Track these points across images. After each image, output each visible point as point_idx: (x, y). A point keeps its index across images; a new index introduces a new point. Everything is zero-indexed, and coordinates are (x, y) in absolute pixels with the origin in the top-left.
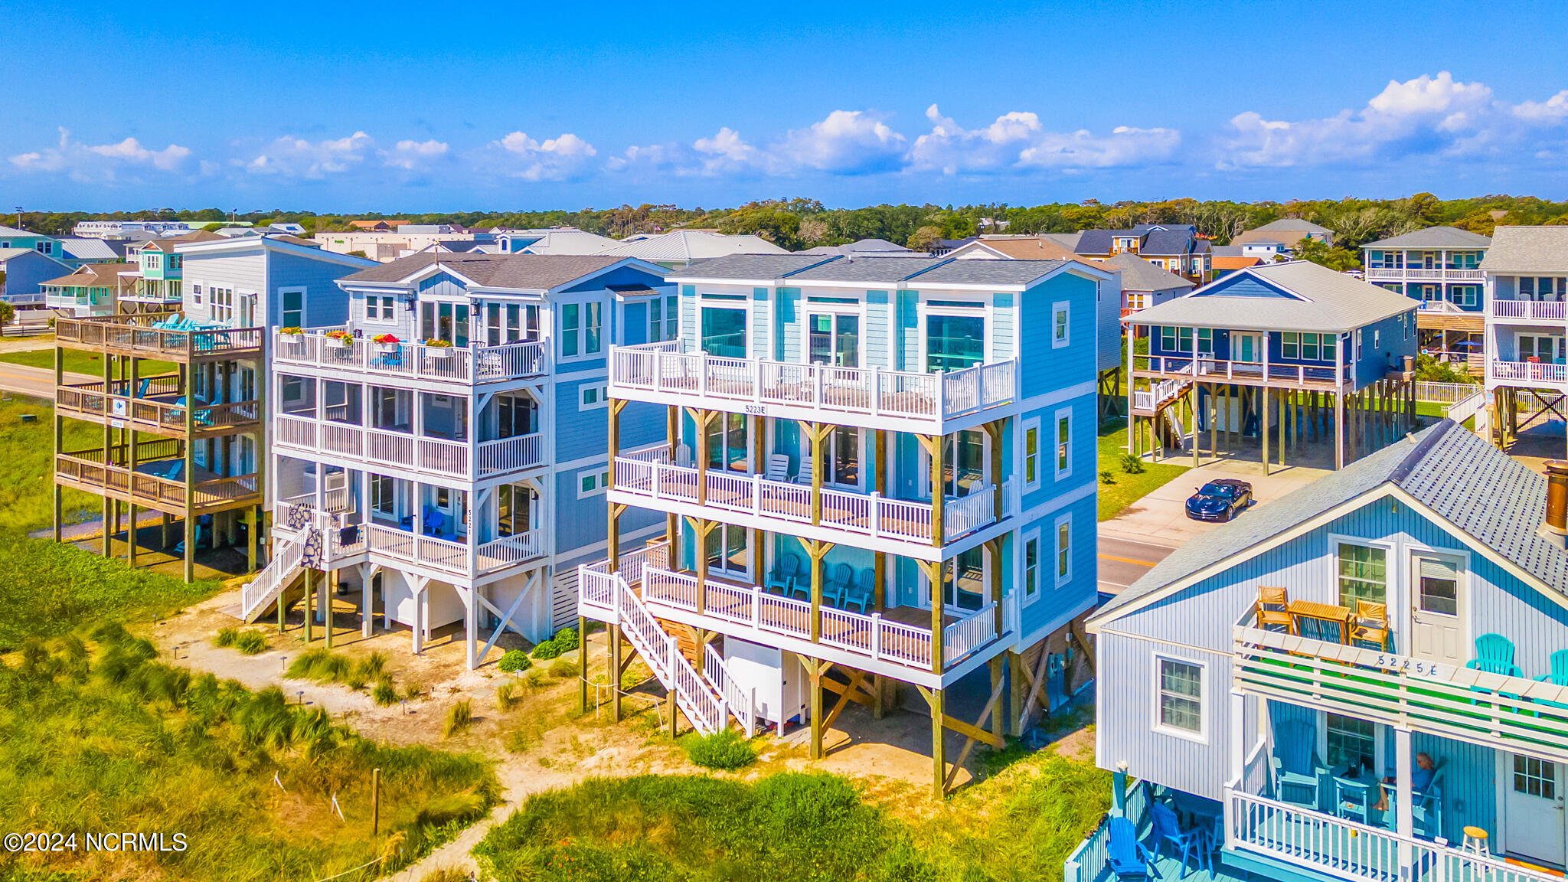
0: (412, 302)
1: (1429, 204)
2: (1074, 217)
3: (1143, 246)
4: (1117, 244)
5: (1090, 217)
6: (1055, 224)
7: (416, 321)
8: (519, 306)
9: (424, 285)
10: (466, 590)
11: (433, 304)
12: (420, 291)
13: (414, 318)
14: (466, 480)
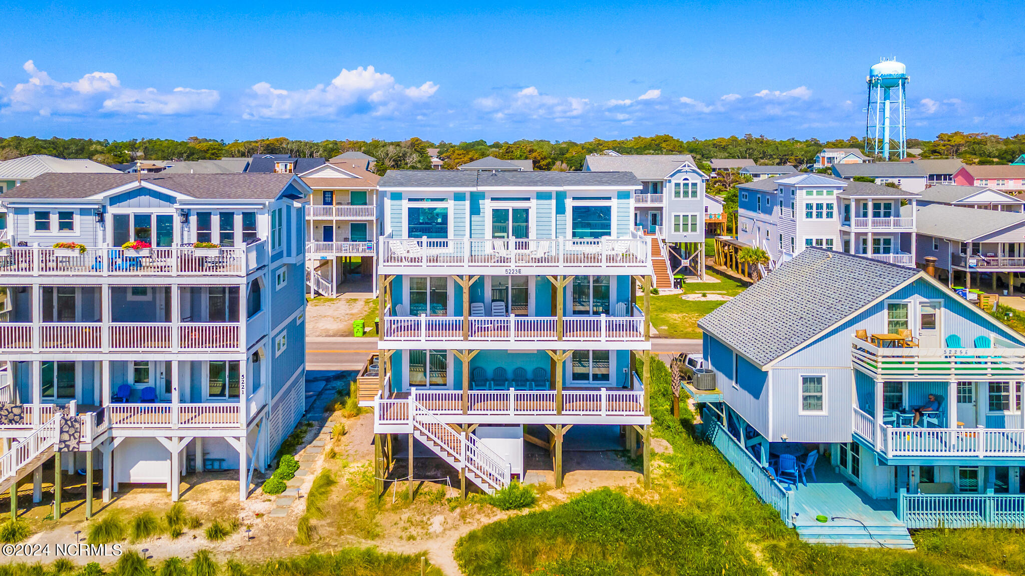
0: (100, 215)
1: (418, 144)
2: (205, 148)
3: (295, 168)
4: (278, 167)
5: (214, 149)
6: (193, 154)
7: (104, 230)
8: (233, 213)
9: (115, 200)
10: (238, 438)
11: (128, 216)
12: (110, 205)
13: (102, 229)
14: (238, 352)
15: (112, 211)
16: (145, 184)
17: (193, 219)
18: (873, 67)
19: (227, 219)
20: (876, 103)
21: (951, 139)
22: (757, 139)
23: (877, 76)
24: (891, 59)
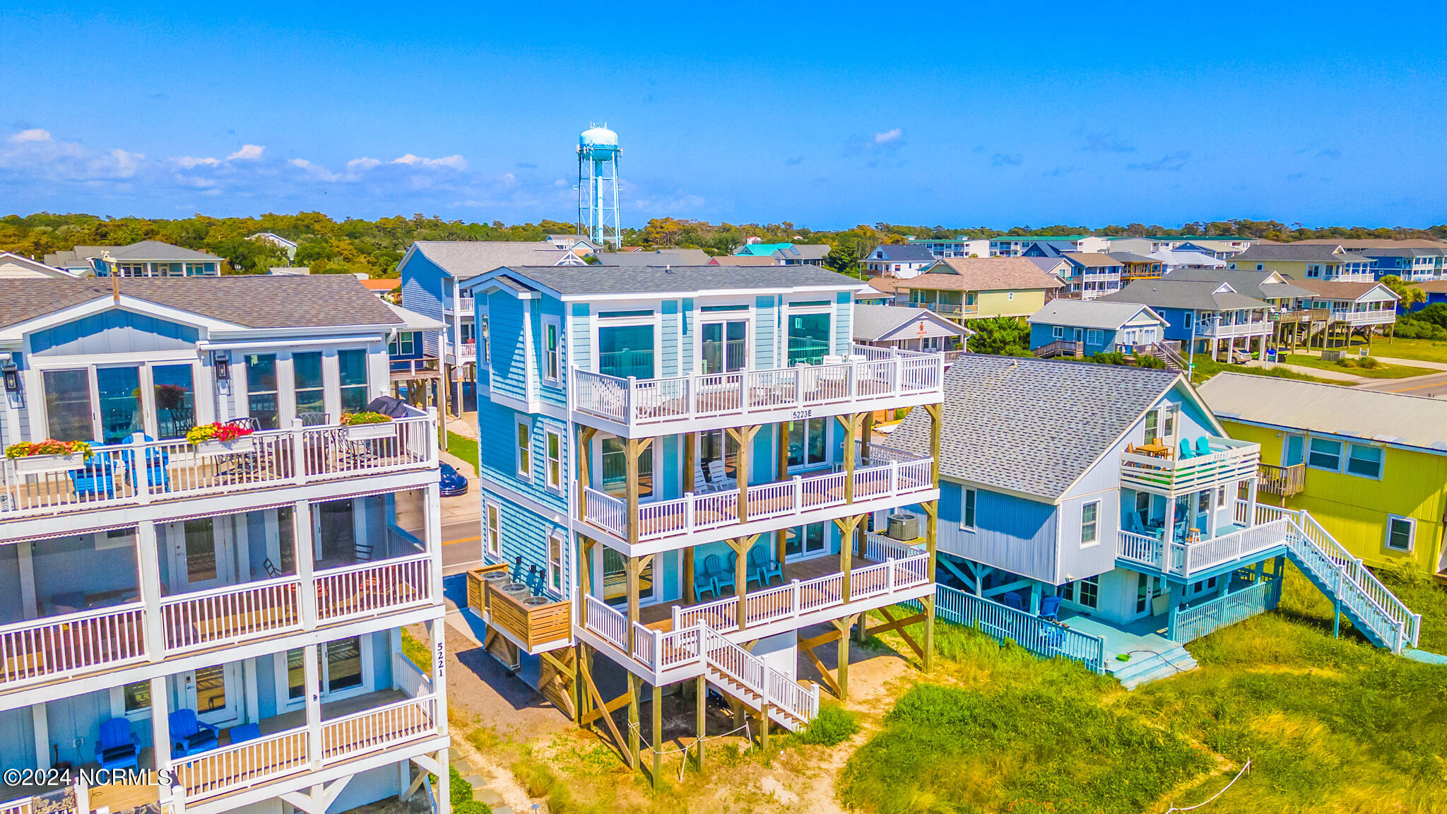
0: (11, 376)
7: (23, 407)
8: (320, 354)
9: (40, 341)
10: (434, 755)
11: (84, 373)
12: (34, 352)
13: (15, 404)
14: (430, 605)
15: (37, 365)
16: (128, 303)
17: (238, 371)
18: (584, 134)
19: (308, 365)
20: (589, 179)
21: (664, 225)
22: (430, 221)
23: (588, 145)
24: (602, 126)
